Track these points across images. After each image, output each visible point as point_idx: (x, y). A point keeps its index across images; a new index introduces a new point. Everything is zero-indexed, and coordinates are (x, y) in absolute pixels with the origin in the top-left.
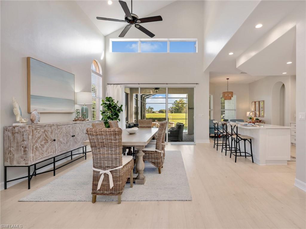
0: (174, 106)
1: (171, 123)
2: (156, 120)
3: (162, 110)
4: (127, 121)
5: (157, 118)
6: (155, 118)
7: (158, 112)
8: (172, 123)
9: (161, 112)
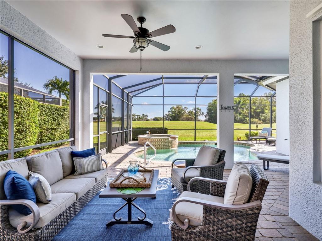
0: (171, 113)
1: (172, 138)
2: (147, 132)
3: (157, 117)
4: (72, 139)
5: (150, 128)
6: (146, 128)
7: (152, 120)
8: (175, 138)
9: (156, 119)
